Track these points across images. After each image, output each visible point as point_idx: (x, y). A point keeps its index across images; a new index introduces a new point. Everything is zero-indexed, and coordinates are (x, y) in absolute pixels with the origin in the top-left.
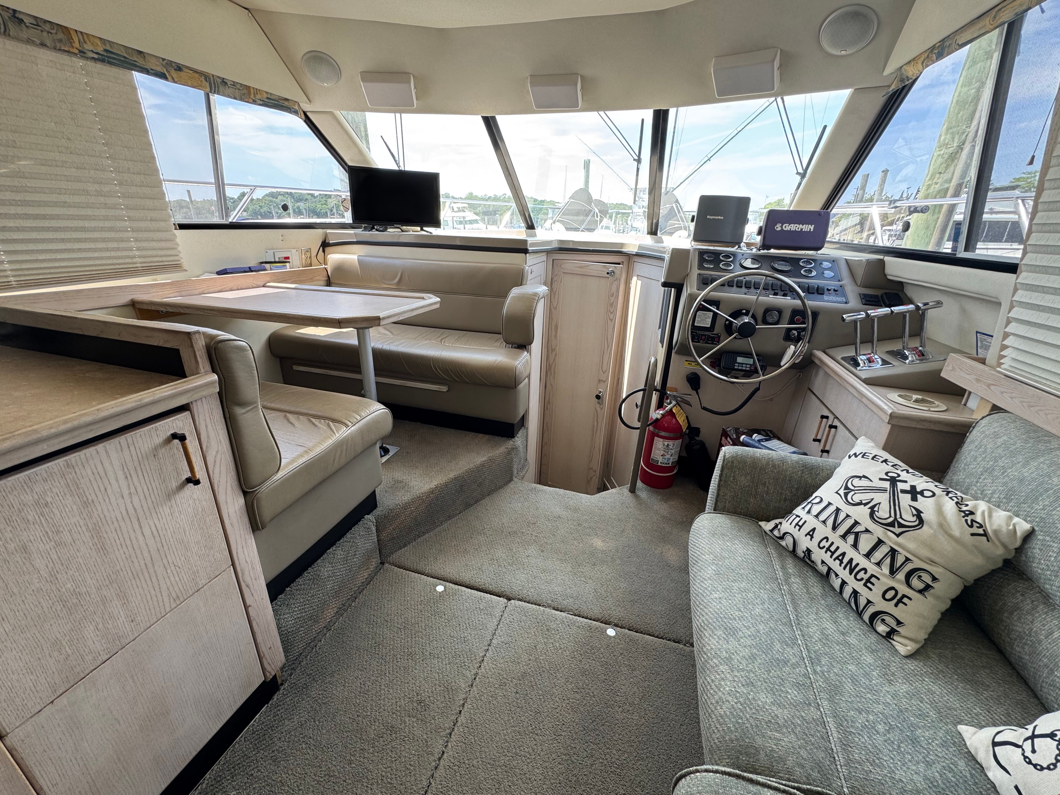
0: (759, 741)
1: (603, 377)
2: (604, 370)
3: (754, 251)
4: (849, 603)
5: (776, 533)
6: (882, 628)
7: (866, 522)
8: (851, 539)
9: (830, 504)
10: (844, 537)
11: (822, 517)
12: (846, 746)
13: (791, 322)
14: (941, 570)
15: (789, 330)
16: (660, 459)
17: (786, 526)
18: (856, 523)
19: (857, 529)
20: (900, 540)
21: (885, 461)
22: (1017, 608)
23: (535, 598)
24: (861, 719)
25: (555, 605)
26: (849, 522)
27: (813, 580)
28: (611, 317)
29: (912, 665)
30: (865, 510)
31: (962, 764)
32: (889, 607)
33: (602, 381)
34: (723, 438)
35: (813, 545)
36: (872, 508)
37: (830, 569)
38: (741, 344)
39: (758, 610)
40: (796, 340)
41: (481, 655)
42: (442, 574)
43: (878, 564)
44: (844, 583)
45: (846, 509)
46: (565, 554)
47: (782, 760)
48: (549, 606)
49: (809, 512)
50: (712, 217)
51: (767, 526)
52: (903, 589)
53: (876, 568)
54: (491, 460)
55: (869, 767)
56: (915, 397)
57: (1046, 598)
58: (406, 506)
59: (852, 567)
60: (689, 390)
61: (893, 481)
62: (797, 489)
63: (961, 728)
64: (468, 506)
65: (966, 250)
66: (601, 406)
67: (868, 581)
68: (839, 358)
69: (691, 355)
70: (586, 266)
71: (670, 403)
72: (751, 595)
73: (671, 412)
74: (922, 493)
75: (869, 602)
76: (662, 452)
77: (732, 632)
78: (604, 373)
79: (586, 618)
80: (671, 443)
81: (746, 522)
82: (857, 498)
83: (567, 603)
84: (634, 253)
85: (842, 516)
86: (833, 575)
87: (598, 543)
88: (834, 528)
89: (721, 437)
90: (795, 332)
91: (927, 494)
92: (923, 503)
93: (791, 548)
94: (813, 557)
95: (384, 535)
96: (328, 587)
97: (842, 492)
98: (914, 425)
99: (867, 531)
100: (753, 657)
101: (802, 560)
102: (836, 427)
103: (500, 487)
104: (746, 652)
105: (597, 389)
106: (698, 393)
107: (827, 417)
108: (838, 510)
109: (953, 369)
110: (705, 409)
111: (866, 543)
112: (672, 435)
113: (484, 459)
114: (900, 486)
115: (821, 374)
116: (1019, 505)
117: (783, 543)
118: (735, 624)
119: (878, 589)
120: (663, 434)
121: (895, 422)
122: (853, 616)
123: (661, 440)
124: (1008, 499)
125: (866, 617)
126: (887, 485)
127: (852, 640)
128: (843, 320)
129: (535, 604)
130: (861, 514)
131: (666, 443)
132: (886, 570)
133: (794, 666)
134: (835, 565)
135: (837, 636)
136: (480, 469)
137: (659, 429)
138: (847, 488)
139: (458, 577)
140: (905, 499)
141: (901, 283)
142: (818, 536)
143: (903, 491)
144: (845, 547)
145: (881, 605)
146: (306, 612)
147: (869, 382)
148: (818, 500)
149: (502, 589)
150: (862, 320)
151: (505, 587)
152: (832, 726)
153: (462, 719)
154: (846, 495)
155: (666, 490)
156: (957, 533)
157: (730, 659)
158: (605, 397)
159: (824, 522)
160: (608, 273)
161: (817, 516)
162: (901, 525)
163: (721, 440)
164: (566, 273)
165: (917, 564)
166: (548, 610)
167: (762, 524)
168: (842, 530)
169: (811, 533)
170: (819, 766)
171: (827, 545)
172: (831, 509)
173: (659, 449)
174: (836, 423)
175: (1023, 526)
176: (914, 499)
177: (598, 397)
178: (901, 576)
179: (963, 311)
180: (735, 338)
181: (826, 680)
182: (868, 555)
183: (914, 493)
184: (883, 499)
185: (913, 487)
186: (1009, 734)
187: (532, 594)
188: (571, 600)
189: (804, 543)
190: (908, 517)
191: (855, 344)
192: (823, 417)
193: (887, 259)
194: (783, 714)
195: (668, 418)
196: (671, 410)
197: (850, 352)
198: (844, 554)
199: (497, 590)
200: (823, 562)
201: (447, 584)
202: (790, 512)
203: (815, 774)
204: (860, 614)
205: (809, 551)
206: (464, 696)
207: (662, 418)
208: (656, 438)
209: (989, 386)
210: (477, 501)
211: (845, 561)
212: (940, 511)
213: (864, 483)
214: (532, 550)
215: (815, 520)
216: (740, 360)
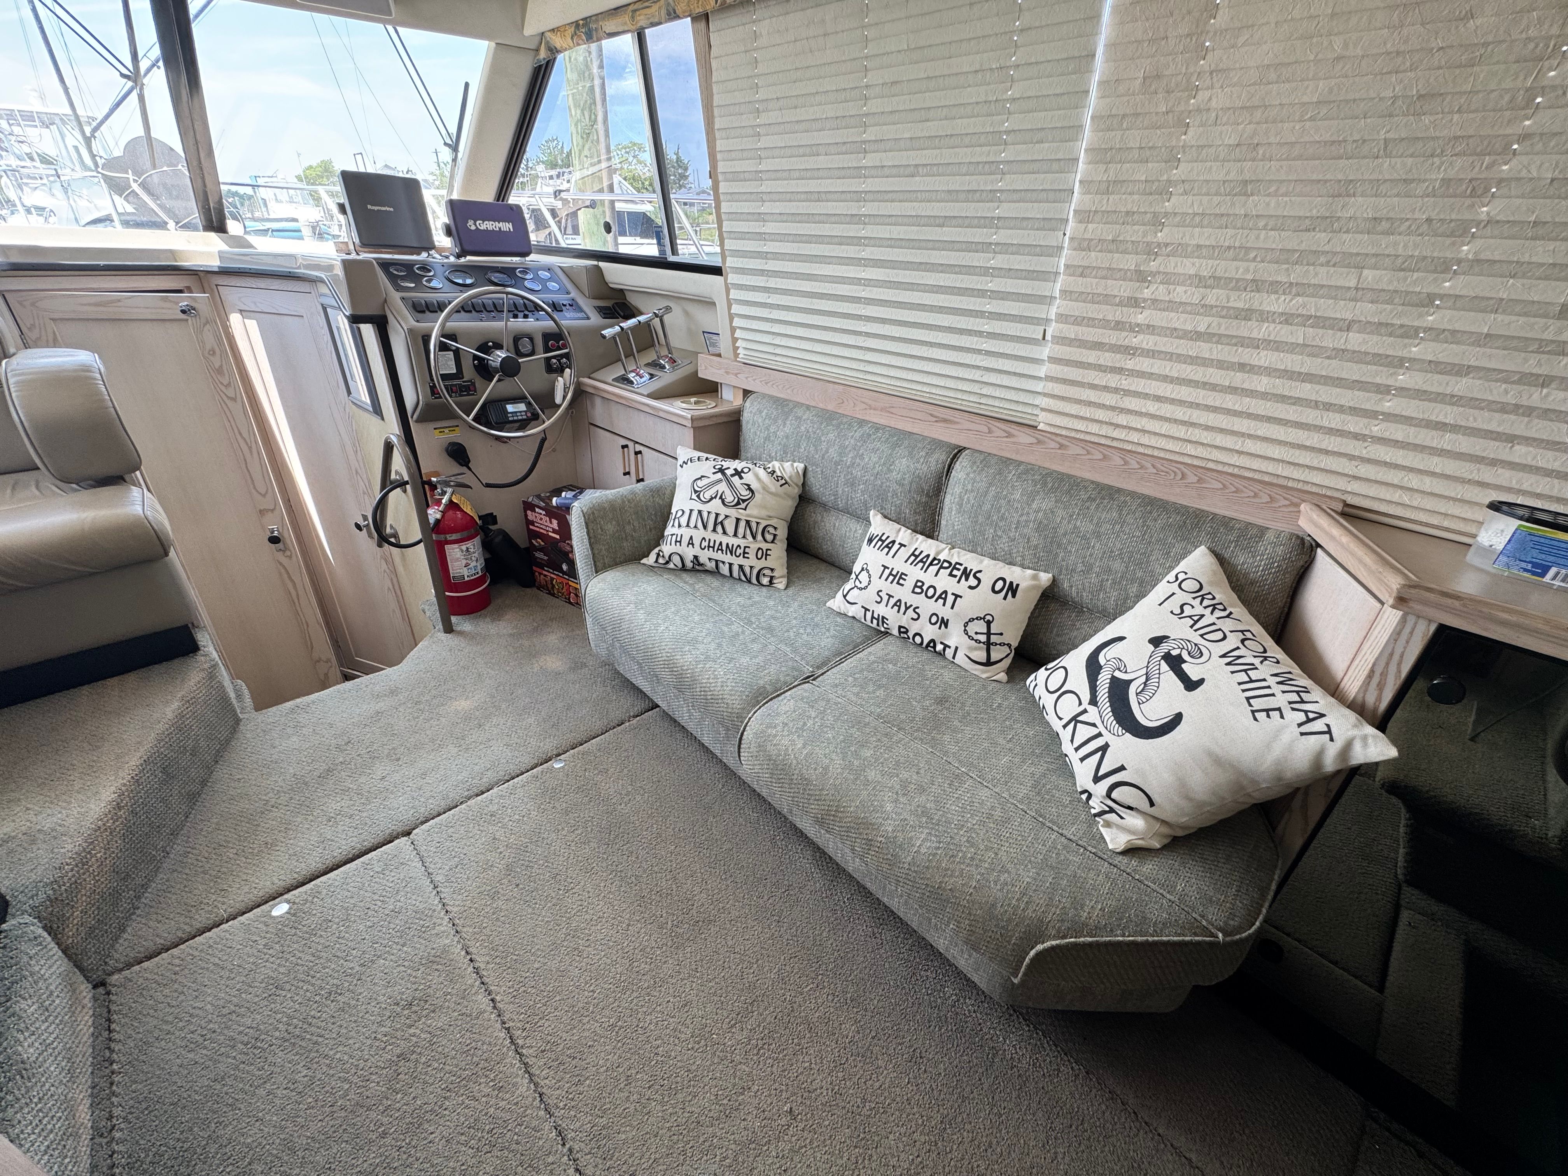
0: (761, 682)
1: (266, 504)
2: (263, 491)
3: (452, 259)
4: (740, 579)
5: (661, 561)
6: (765, 581)
7: (723, 511)
8: (719, 528)
9: (691, 511)
10: (714, 530)
11: (692, 524)
12: (795, 651)
13: (547, 350)
14: (776, 520)
15: (548, 359)
16: (465, 572)
17: (667, 549)
18: (717, 515)
19: (720, 520)
20: (748, 511)
21: (707, 459)
22: (815, 522)
23: (443, 805)
24: (792, 634)
25: (476, 791)
26: (713, 516)
27: (709, 579)
28: (230, 392)
29: (790, 591)
30: (717, 501)
31: (838, 619)
32: (762, 563)
33: (267, 510)
34: (529, 513)
35: (696, 550)
36: (721, 497)
37: (717, 561)
38: (508, 387)
39: (697, 618)
40: (561, 371)
41: (436, 902)
42: (261, 894)
43: (744, 537)
44: (731, 565)
45: (705, 508)
46: (433, 741)
47: (778, 680)
48: (469, 798)
49: (680, 526)
50: (376, 208)
51: (651, 560)
52: (765, 546)
53: (744, 541)
54: (188, 702)
55: (810, 652)
56: (693, 400)
57: (824, 506)
58: (82, 860)
59: (731, 550)
60: (456, 468)
61: (722, 471)
62: (656, 515)
63: (828, 604)
64: (193, 798)
65: (673, 254)
66: (288, 553)
67: (744, 553)
68: (610, 381)
69: (456, 417)
70: (112, 302)
71: (444, 493)
72: (683, 612)
73: (452, 505)
74: (742, 471)
75: (751, 567)
76: (464, 562)
77: (694, 642)
78: (264, 496)
79: (522, 773)
80: (469, 544)
81: (631, 567)
82: (708, 495)
83: (490, 776)
84: (216, 269)
85: (705, 515)
86: (721, 565)
87: (463, 705)
88: (705, 527)
89: (525, 512)
90: (554, 361)
91: (746, 470)
92: (748, 478)
93: (680, 565)
94: (701, 560)
95: (70, 934)
96: (52, 1069)
97: (694, 496)
98: (707, 423)
99: (727, 516)
100: (719, 645)
101: (693, 570)
102: (640, 452)
103: (228, 741)
104: (713, 646)
105: (263, 527)
106: (470, 469)
107: (627, 446)
108: (700, 512)
109: (706, 368)
110: (488, 485)
111: (730, 527)
112: (465, 534)
113: (176, 704)
114: (729, 472)
115: (598, 402)
116: (792, 454)
117: (671, 566)
118: (691, 635)
119: (752, 555)
120: (454, 537)
121: (696, 424)
122: (746, 585)
123: (456, 546)
124: (785, 452)
125: (754, 580)
126: (719, 475)
127: (757, 599)
128: (604, 337)
129: (450, 810)
130: (716, 506)
131: (464, 548)
132: (750, 538)
133: (743, 632)
134: (719, 556)
135: (749, 602)
136: (179, 725)
137: (445, 533)
138: (696, 492)
139: (296, 876)
140: (736, 480)
141: (622, 290)
142: (697, 542)
143: (732, 475)
144: (719, 537)
145: (759, 565)
146: (51, 1131)
147: (656, 396)
148: (680, 513)
149: (388, 832)
150: (618, 334)
151: (390, 827)
152: (783, 647)
153: (481, 963)
154: (698, 497)
155: (489, 608)
156: (773, 489)
157: (708, 657)
158: (286, 535)
159: (695, 527)
160: (183, 312)
161: (688, 525)
162: (744, 501)
163: (526, 516)
164: (62, 319)
165: (764, 523)
166: (471, 802)
167: (644, 561)
168: (710, 526)
169: (691, 543)
170: (793, 668)
171: (706, 544)
172: (695, 514)
173: (457, 560)
174: (639, 448)
175: (800, 466)
176: (741, 478)
177: (274, 540)
178: (759, 537)
179: (686, 313)
180: (499, 380)
181: (762, 628)
182: (735, 535)
183: (738, 473)
184: (723, 487)
185: (735, 470)
186: (848, 587)
187: (434, 805)
188: (489, 773)
189: (689, 554)
190: (745, 493)
191: (620, 360)
192: (624, 447)
193: (601, 264)
194: (760, 659)
195: (450, 513)
196: (451, 501)
197: (618, 371)
198: (721, 544)
199: (380, 839)
200: (710, 559)
201: (286, 896)
202: (663, 536)
203: (796, 673)
204: (749, 581)
205: (696, 557)
206: (460, 946)
207: (443, 517)
208: (446, 547)
209: (736, 375)
210: (204, 783)
211: (724, 548)
212: (759, 479)
213: (705, 481)
214: (380, 769)
215: (688, 530)
216: (510, 408)
